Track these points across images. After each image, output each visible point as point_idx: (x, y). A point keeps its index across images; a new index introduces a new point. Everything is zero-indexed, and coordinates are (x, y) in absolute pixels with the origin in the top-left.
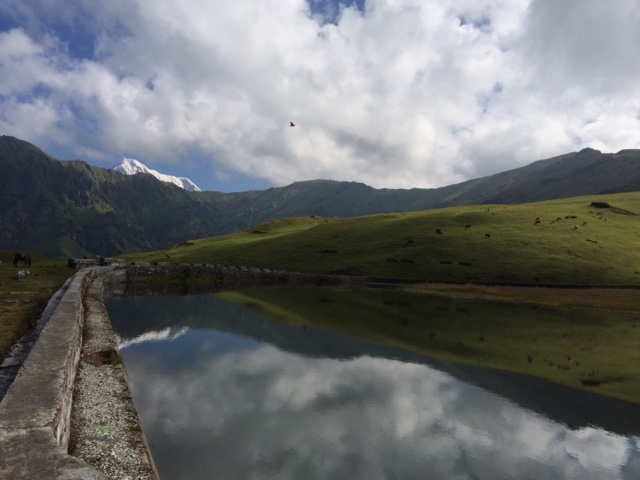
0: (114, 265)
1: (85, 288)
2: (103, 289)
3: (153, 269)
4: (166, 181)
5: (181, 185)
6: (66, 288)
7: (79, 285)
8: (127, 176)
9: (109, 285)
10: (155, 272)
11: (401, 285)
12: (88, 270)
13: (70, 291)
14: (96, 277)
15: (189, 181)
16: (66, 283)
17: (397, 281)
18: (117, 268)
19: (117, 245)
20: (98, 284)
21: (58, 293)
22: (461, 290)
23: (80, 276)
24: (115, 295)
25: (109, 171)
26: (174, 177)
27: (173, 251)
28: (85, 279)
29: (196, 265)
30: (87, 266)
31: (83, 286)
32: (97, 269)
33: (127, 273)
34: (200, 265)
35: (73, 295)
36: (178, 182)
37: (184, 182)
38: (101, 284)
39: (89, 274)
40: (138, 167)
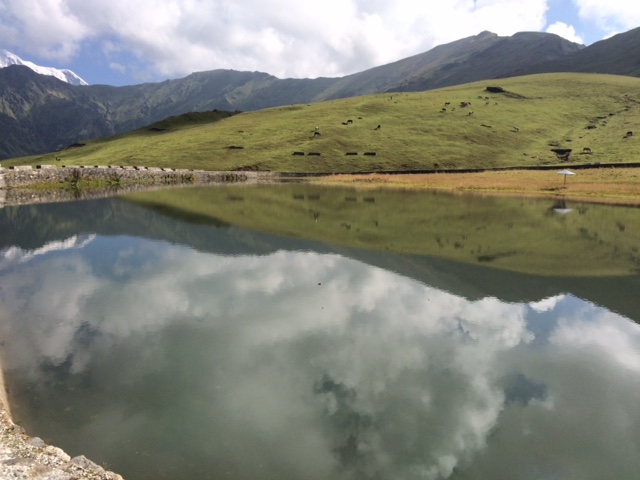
3: (35, 173)
4: (44, 73)
5: (64, 79)
10: (39, 176)
11: (308, 178)
15: (73, 73)
17: (305, 175)
22: (366, 181)
26: (54, 69)
27: (63, 153)
29: (86, 167)
33: (5, 178)
34: (91, 167)
36: (59, 74)
37: (67, 75)
40: (9, 59)
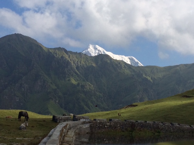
0: (82, 120)
1: (63, 135)
2: (74, 138)
3: (108, 124)
4: (118, 59)
5: (129, 62)
6: (50, 136)
7: (58, 134)
8: (91, 57)
9: (79, 135)
10: (110, 126)
12: (64, 124)
13: (52, 138)
14: (70, 129)
15: (134, 58)
16: (51, 133)
18: (84, 123)
19: (85, 107)
20: (71, 134)
21: (45, 140)
23: (59, 127)
25: (80, 53)
26: (124, 56)
27: (123, 110)
28: (62, 130)
29: (139, 121)
30: (65, 121)
31: (61, 135)
32: (71, 123)
33: (91, 126)
34: (143, 122)
35: (55, 140)
36: (126, 60)
37: (131, 60)
38: (73, 134)
39: (65, 127)
40: (99, 50)
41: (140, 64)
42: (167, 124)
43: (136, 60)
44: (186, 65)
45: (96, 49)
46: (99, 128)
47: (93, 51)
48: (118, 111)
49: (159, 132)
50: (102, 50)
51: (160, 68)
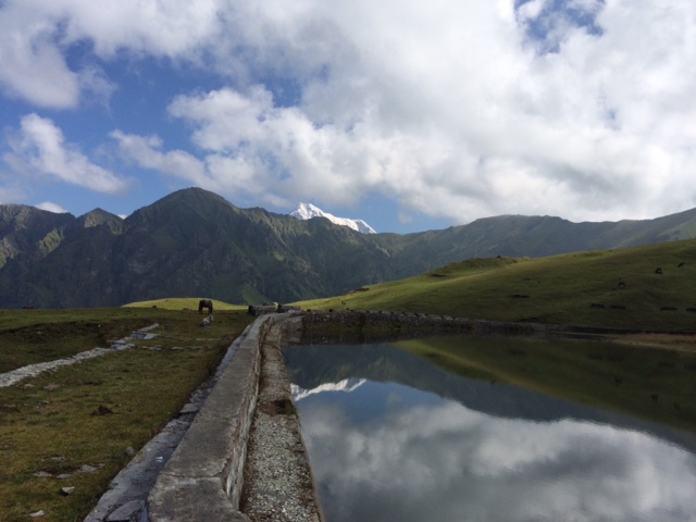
0: (291, 312)
1: (263, 333)
2: (280, 337)
3: (328, 316)
4: (341, 224)
5: (356, 228)
6: (245, 335)
7: (257, 331)
8: (303, 221)
9: (286, 332)
10: (331, 319)
11: (610, 336)
12: (266, 317)
13: (248, 338)
14: (274, 324)
15: (364, 223)
16: (246, 330)
17: (606, 331)
18: (294, 315)
19: (295, 292)
20: (276, 332)
21: (238, 340)
23: (258, 322)
24: (292, 343)
25: (287, 216)
26: (349, 220)
27: (348, 297)
28: (263, 326)
29: (371, 312)
30: (266, 313)
31: (261, 333)
32: (274, 316)
33: (303, 320)
34: (376, 312)
35: (251, 341)
36: (353, 225)
37: (359, 224)
38: (278, 331)
39: (267, 322)
40: (313, 211)
41: (372, 231)
42: (410, 315)
43: (366, 225)
44: (436, 232)
45: (309, 209)
46: (316, 322)
47: (305, 212)
48: (342, 298)
49: (399, 327)
50: (318, 212)
51: (399, 236)
